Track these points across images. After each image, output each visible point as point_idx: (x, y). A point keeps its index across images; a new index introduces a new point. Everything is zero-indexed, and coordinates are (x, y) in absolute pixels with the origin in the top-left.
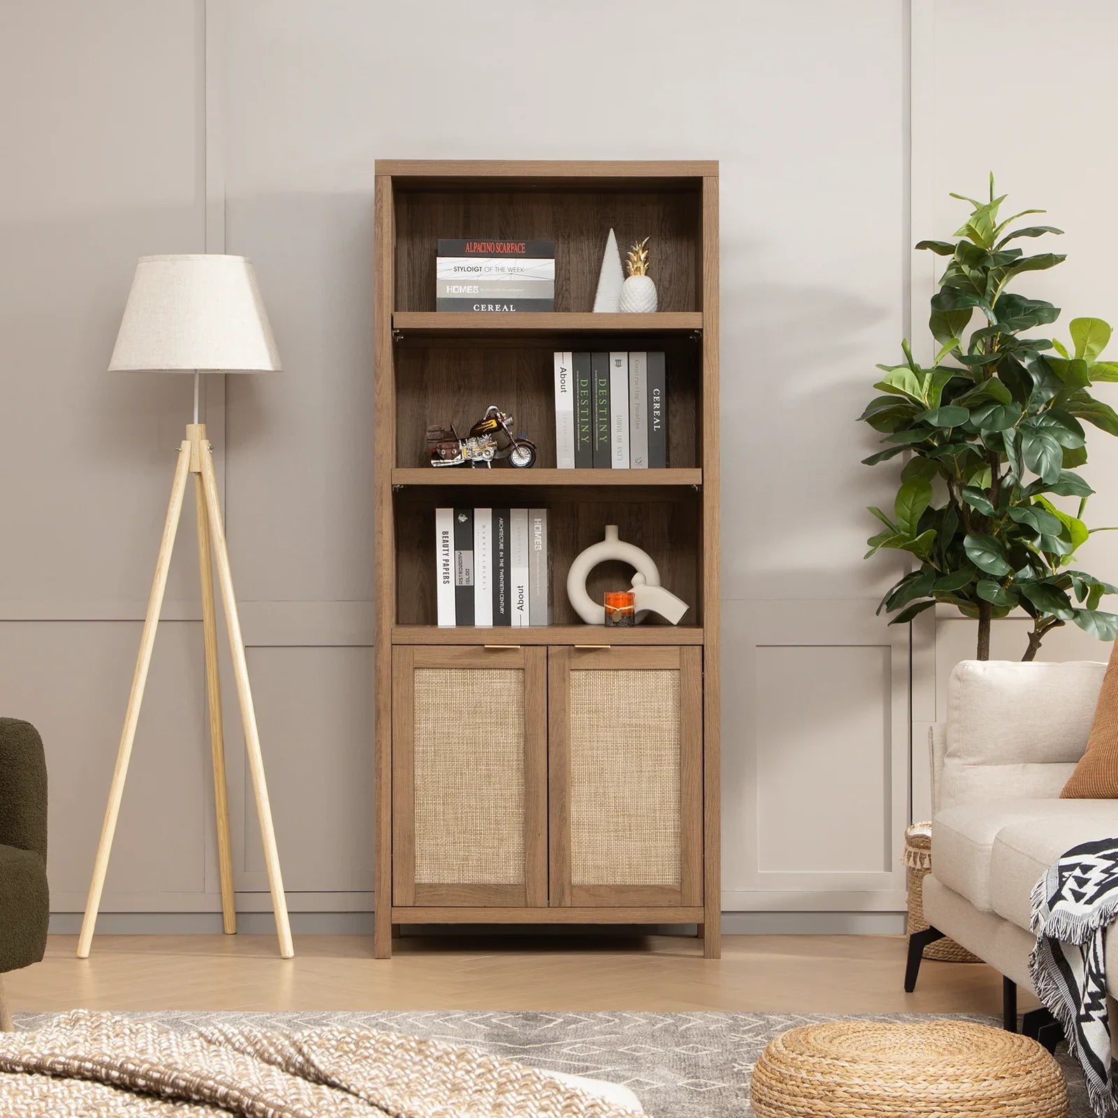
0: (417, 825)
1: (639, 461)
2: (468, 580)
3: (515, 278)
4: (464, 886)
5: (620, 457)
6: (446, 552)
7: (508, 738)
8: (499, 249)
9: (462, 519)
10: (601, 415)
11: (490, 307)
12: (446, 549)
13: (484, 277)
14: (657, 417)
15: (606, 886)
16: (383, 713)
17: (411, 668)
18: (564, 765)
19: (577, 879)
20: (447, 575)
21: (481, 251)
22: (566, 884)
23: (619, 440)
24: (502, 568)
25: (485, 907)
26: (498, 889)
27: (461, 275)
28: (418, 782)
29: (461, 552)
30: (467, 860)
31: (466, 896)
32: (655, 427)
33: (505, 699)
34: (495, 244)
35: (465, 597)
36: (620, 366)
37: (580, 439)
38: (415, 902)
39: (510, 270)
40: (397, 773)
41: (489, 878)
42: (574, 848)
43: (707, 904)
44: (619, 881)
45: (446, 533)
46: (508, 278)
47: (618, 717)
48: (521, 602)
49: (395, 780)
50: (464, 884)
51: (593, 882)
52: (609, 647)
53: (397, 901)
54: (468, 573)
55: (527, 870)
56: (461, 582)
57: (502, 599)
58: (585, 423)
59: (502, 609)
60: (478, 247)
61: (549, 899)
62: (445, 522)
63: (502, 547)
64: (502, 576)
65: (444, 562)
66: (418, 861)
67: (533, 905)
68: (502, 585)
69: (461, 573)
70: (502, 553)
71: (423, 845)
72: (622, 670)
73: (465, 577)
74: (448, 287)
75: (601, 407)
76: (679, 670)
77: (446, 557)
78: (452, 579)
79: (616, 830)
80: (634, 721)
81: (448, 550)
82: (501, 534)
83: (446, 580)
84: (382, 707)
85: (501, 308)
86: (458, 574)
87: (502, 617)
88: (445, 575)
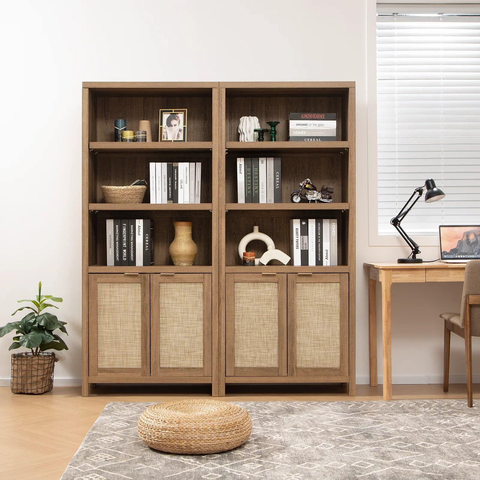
0: (235, 344)
1: (270, 201)
2: (306, 248)
3: (320, 128)
4: (254, 368)
5: (263, 199)
6: (297, 236)
7: (273, 310)
8: (314, 117)
9: (304, 223)
10: (256, 183)
11: (311, 140)
12: (297, 235)
13: (308, 128)
14: (278, 183)
15: (310, 368)
16: (222, 300)
17: (233, 283)
18: (293, 321)
19: (299, 365)
20: (298, 245)
21: (307, 117)
22: (294, 368)
23: (263, 192)
24: (319, 243)
25: (262, 376)
26: (267, 369)
27: (299, 127)
28: (236, 327)
29: (303, 236)
30: (255, 358)
31: (254, 372)
32: (277, 187)
33: (270, 294)
34: (313, 115)
35: (305, 254)
36: (263, 163)
37: (247, 192)
38: (234, 374)
39: (319, 125)
40: (228, 323)
41: (264, 365)
42: (298, 353)
43: (350, 375)
44: (315, 366)
45: (297, 229)
46: (317, 128)
47: (315, 301)
48: (327, 256)
49: (227, 326)
50: (254, 367)
51: (305, 366)
52: (312, 274)
53: (227, 374)
54: (306, 244)
55: (280, 361)
56: (303, 248)
57: (319, 255)
58: (249, 186)
59: (319, 259)
60: (306, 116)
61: (287, 373)
62: (296, 224)
63: (319, 234)
64: (319, 246)
65: (297, 240)
66: (236, 358)
67: (281, 376)
68: (319, 249)
69: (303, 245)
70: (319, 237)
71: (238, 352)
72: (317, 283)
73: (304, 246)
74: (294, 132)
75: (255, 179)
76: (339, 283)
77: (297, 239)
78: (299, 247)
79: (314, 346)
80: (321, 303)
81: (298, 236)
82: (319, 229)
83: (297, 247)
84: (221, 297)
85: (316, 140)
86: (302, 245)
87: (319, 262)
88: (297, 245)
